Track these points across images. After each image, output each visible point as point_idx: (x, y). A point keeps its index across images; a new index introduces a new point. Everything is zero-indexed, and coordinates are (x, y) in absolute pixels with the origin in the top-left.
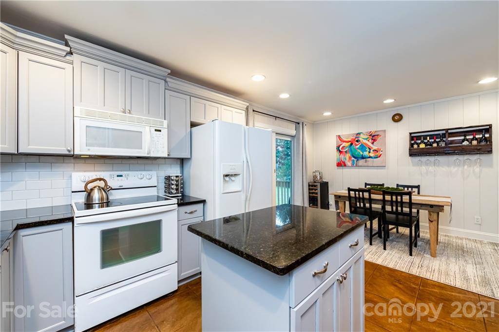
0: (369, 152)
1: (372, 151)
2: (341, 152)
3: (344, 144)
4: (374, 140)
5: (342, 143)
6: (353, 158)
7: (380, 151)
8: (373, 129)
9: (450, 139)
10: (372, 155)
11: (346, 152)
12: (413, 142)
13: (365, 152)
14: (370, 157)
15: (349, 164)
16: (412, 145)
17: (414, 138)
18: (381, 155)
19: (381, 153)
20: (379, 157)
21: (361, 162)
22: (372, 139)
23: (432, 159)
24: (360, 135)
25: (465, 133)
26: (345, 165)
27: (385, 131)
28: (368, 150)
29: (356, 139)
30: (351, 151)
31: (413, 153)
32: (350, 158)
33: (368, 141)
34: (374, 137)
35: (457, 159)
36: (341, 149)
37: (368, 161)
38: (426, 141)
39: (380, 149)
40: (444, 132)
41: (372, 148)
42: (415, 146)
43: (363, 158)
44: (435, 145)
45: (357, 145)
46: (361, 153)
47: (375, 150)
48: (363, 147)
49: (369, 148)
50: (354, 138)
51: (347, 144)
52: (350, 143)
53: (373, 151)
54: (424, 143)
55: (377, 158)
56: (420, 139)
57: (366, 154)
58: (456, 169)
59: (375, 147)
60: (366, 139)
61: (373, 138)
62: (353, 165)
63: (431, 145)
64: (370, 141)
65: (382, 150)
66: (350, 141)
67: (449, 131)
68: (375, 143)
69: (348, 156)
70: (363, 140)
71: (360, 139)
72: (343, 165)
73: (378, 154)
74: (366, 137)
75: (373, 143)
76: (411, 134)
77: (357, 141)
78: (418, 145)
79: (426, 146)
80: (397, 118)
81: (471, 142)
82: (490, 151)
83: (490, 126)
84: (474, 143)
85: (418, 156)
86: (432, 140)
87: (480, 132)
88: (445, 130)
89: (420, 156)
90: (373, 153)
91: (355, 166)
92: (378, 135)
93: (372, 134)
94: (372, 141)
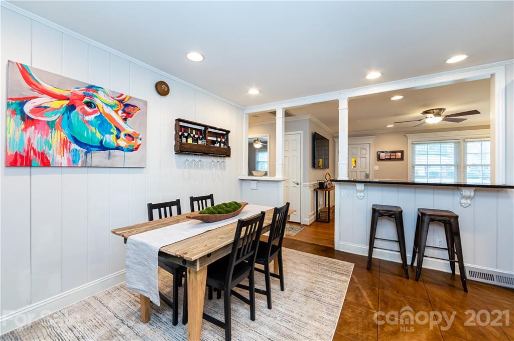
0: (118, 137)
1: (122, 135)
2: (28, 121)
3: (44, 100)
4: (127, 116)
5: (36, 94)
6: (74, 146)
7: (137, 138)
10: (122, 143)
11: (51, 125)
12: (180, 133)
13: (107, 136)
14: (118, 148)
15: (57, 157)
16: (181, 138)
17: (182, 128)
18: (139, 146)
19: (139, 142)
20: (137, 149)
21: (98, 157)
22: (124, 112)
23: (197, 159)
24: (97, 91)
25: (216, 135)
26: (45, 162)
27: (146, 103)
28: (115, 132)
29: (86, 99)
30: (70, 125)
32: (65, 144)
33: (116, 112)
34: (128, 108)
35: (218, 161)
36: (32, 111)
37: (115, 156)
38: (192, 135)
39: (139, 135)
41: (124, 130)
42: (184, 140)
43: (102, 147)
44: (200, 142)
45: (87, 114)
46: (99, 136)
47: (129, 135)
48: (104, 123)
49: (118, 129)
50: (81, 93)
51: (57, 104)
52: (66, 102)
53: (126, 135)
54: (192, 137)
55: (132, 150)
56: (187, 132)
57: (110, 139)
59: (129, 130)
60: (111, 107)
61: (126, 109)
62: (72, 164)
63: (197, 141)
64: (120, 112)
65: (140, 137)
66: (68, 99)
68: (129, 119)
69: (56, 137)
70: (105, 107)
71: (98, 102)
72: (36, 161)
73: (134, 143)
74: (112, 102)
75: (125, 120)
76: (179, 120)
77: (89, 104)
78: (187, 138)
79: (193, 142)
81: (220, 145)
82: (228, 155)
83: (228, 132)
84: (222, 145)
85: (185, 154)
86: (196, 136)
87: (223, 135)
88: (206, 127)
89: (189, 154)
90: (124, 140)
91: (80, 166)
92: (134, 106)
93: (124, 100)
94: (124, 115)
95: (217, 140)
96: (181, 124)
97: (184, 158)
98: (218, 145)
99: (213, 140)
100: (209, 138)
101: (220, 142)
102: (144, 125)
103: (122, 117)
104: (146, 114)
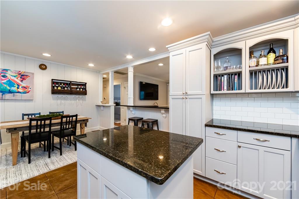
0: (18, 88)
1: (20, 87)
4: (23, 79)
7: (28, 88)
8: (23, 70)
9: (72, 86)
12: (54, 85)
13: (13, 88)
14: (18, 92)
16: (53, 87)
17: (54, 83)
18: (29, 91)
19: (29, 90)
20: (28, 92)
21: (8, 96)
22: (21, 78)
23: (64, 96)
24: (7, 71)
25: (78, 85)
27: (33, 74)
29: (2, 75)
31: (54, 92)
33: (17, 78)
34: (23, 77)
37: (17, 95)
38: (61, 86)
40: (70, 82)
41: (21, 85)
42: (56, 88)
43: (10, 92)
44: (66, 89)
45: (3, 80)
46: (8, 88)
47: (24, 87)
48: (11, 83)
49: (18, 85)
53: (22, 87)
54: (61, 87)
55: (26, 93)
56: (58, 84)
58: (74, 101)
59: (24, 85)
61: (22, 77)
63: (64, 88)
64: (19, 78)
65: (30, 87)
67: (72, 83)
68: (24, 81)
70: (11, 77)
71: (8, 75)
74: (15, 75)
75: (22, 81)
76: (52, 80)
77: (4, 76)
78: (57, 87)
79: (61, 89)
80: (43, 67)
81: (80, 89)
82: (86, 94)
83: (86, 83)
84: (81, 90)
85: (57, 94)
86: (64, 86)
87: (83, 85)
89: (58, 94)
90: (21, 89)
92: (27, 75)
93: (21, 73)
94: (21, 79)
96: (54, 81)
97: (56, 96)
98: (78, 89)
99: (77, 87)
102: (32, 83)
103: (20, 80)
104: (33, 78)
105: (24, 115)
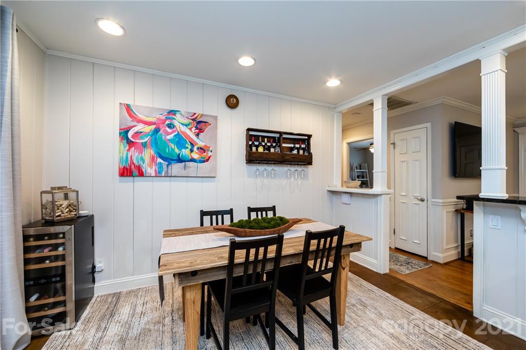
0: (192, 151)
1: (195, 149)
2: (131, 144)
3: (139, 127)
4: (200, 131)
5: (135, 123)
6: (159, 160)
7: (208, 151)
8: (199, 109)
10: (195, 156)
11: (144, 145)
12: (250, 143)
13: (183, 150)
14: (192, 160)
15: (150, 170)
16: (250, 146)
17: (252, 137)
18: (209, 157)
19: (210, 154)
20: (208, 160)
21: (176, 168)
22: (197, 128)
23: (269, 168)
24: (175, 115)
25: (294, 141)
26: (141, 174)
27: (216, 118)
28: (190, 147)
29: (167, 122)
30: (156, 144)
31: (252, 159)
32: (153, 159)
33: (190, 129)
34: (200, 125)
36: (133, 137)
37: (189, 167)
38: (263, 144)
39: (210, 147)
40: (277, 135)
41: (197, 144)
42: (254, 149)
43: (180, 160)
44: (272, 150)
45: (169, 134)
46: (177, 151)
47: (201, 148)
48: (180, 141)
49: (191, 144)
50: (164, 118)
51: (148, 129)
52: (153, 127)
53: (198, 148)
54: (263, 146)
55: (204, 162)
56: (258, 140)
57: (185, 152)
59: (200, 143)
60: (186, 125)
61: (198, 126)
62: (158, 175)
63: (269, 149)
64: (193, 129)
65: (211, 149)
66: (155, 124)
67: (285, 136)
69: (148, 154)
70: (181, 126)
71: (176, 123)
72: (135, 172)
73: (205, 155)
74: (186, 121)
75: (197, 135)
76: (249, 130)
77: (170, 126)
78: (257, 147)
79: (264, 150)
80: (232, 102)
81: (298, 152)
82: (310, 163)
83: (310, 136)
84: (301, 152)
85: (256, 163)
86: (269, 144)
87: (303, 141)
88: (281, 133)
89: (258, 163)
90: (197, 153)
91: (163, 175)
92: (205, 122)
93: (196, 118)
94: (197, 131)
95: (294, 147)
96: (251, 133)
97: (254, 168)
98: (295, 152)
99: (291, 147)
100: (284, 145)
101: (298, 149)
102: (214, 138)
103: (195, 133)
104: (216, 128)
105: (203, 214)
